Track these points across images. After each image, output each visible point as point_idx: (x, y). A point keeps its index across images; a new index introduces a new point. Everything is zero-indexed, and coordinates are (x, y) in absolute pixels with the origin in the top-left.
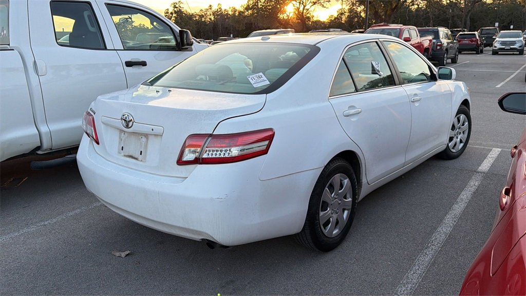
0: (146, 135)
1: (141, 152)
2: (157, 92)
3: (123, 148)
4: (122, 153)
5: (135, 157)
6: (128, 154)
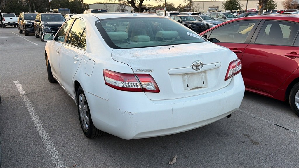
0: (205, 72)
1: (203, 82)
2: (169, 48)
3: (188, 85)
4: (189, 88)
5: (200, 87)
6: (194, 88)
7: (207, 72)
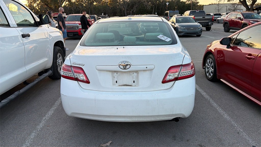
0: (137, 72)
1: (134, 81)
2: (117, 48)
3: (116, 81)
4: (117, 84)
5: (129, 85)
6: (122, 84)
7: (140, 73)
